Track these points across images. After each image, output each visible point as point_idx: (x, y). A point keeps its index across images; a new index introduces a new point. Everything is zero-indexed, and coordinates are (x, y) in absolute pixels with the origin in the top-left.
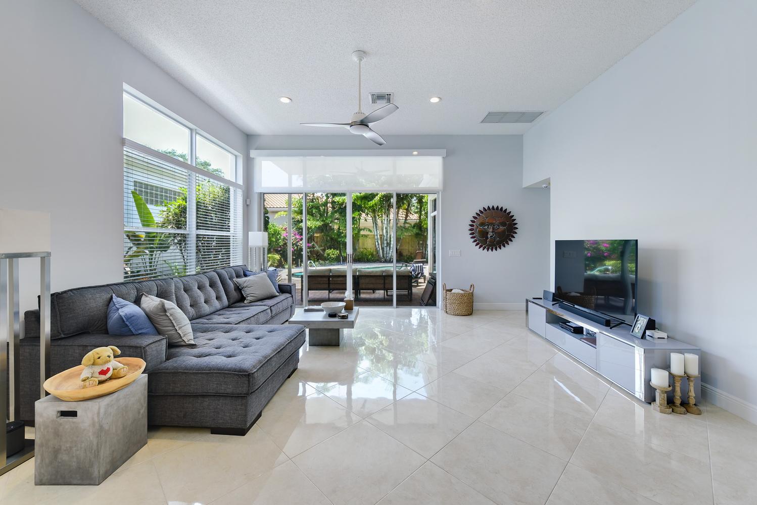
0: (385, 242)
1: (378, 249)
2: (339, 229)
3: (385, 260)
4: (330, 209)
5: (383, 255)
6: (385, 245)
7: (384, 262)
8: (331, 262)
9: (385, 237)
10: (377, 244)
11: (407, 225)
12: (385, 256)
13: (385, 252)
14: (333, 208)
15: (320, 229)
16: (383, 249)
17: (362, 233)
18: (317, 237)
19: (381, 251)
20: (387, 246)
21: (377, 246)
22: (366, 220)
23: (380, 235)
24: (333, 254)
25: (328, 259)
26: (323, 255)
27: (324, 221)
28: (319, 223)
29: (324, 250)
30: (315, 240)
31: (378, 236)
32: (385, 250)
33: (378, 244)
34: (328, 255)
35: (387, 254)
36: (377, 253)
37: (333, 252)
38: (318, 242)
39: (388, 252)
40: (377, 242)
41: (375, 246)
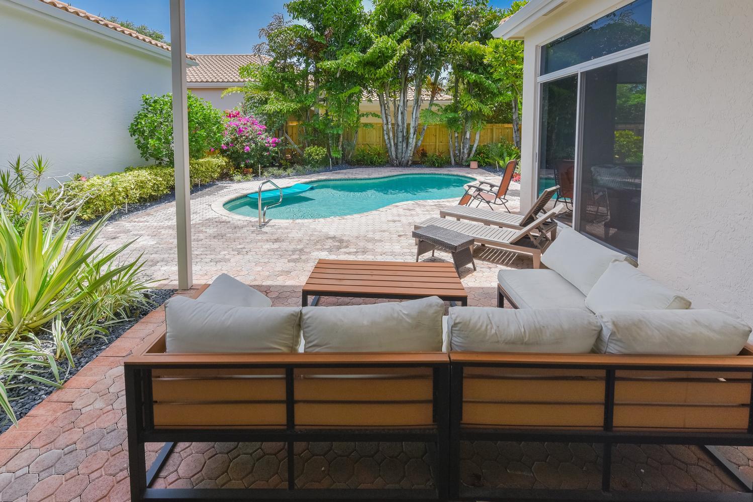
0: (400, 135)
1: (389, 145)
2: (327, 114)
3: (400, 163)
4: (312, 84)
5: (396, 156)
6: (400, 139)
7: (397, 166)
8: (313, 166)
9: (401, 128)
10: (386, 137)
11: (434, 108)
12: (399, 156)
13: (400, 151)
14: (317, 81)
15: (297, 115)
16: (396, 145)
17: (363, 120)
18: (292, 127)
19: (393, 148)
20: (403, 141)
21: (387, 141)
22: (370, 101)
23: (393, 124)
24: (318, 155)
25: (309, 163)
26: (301, 155)
27: (303, 101)
28: (293, 106)
29: (303, 148)
30: (290, 132)
31: (390, 126)
32: (400, 147)
33: (389, 138)
34: (310, 155)
35: (402, 153)
36: (387, 152)
37: (316, 150)
38: (294, 135)
39: (404, 150)
40: (387, 134)
41: (384, 141)
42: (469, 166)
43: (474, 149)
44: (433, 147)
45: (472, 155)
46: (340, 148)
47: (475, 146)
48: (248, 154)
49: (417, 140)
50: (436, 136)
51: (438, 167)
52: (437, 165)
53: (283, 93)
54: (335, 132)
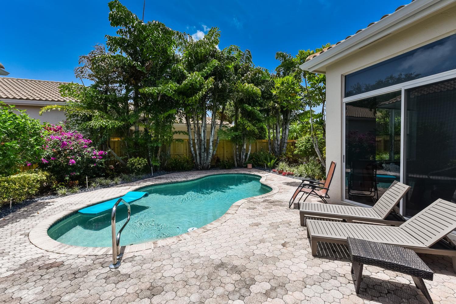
0: (203, 147)
1: (194, 155)
2: (146, 131)
3: (203, 167)
4: (132, 107)
5: (200, 162)
6: (203, 150)
7: (201, 170)
8: (137, 174)
9: (203, 142)
10: (192, 149)
11: (224, 129)
12: (202, 162)
13: (203, 159)
14: (136, 105)
15: (120, 132)
16: (200, 154)
17: (175, 137)
18: (114, 142)
19: (198, 157)
20: (205, 151)
21: (193, 152)
24: (140, 164)
25: (132, 172)
27: (127, 120)
28: (118, 124)
29: (126, 159)
30: (112, 145)
31: (196, 141)
32: (202, 156)
33: (195, 150)
34: (133, 165)
35: (204, 160)
36: (193, 160)
37: (139, 161)
38: (116, 149)
39: (205, 158)
40: (193, 147)
41: (190, 151)
42: (246, 167)
43: (248, 156)
44: (222, 155)
45: (247, 160)
46: (158, 158)
47: (249, 153)
48: (73, 166)
49: (214, 151)
50: (224, 148)
51: (228, 169)
52: (227, 167)
53: (107, 113)
54: (155, 145)
